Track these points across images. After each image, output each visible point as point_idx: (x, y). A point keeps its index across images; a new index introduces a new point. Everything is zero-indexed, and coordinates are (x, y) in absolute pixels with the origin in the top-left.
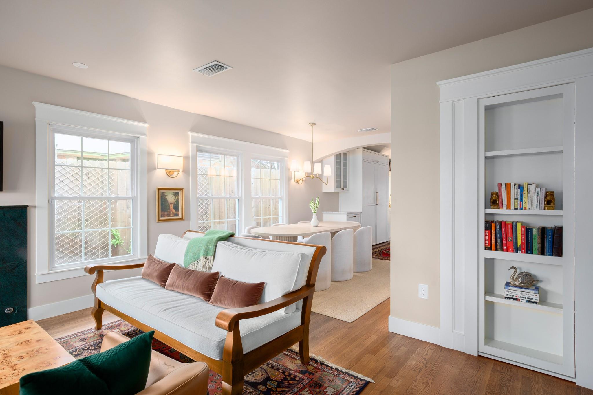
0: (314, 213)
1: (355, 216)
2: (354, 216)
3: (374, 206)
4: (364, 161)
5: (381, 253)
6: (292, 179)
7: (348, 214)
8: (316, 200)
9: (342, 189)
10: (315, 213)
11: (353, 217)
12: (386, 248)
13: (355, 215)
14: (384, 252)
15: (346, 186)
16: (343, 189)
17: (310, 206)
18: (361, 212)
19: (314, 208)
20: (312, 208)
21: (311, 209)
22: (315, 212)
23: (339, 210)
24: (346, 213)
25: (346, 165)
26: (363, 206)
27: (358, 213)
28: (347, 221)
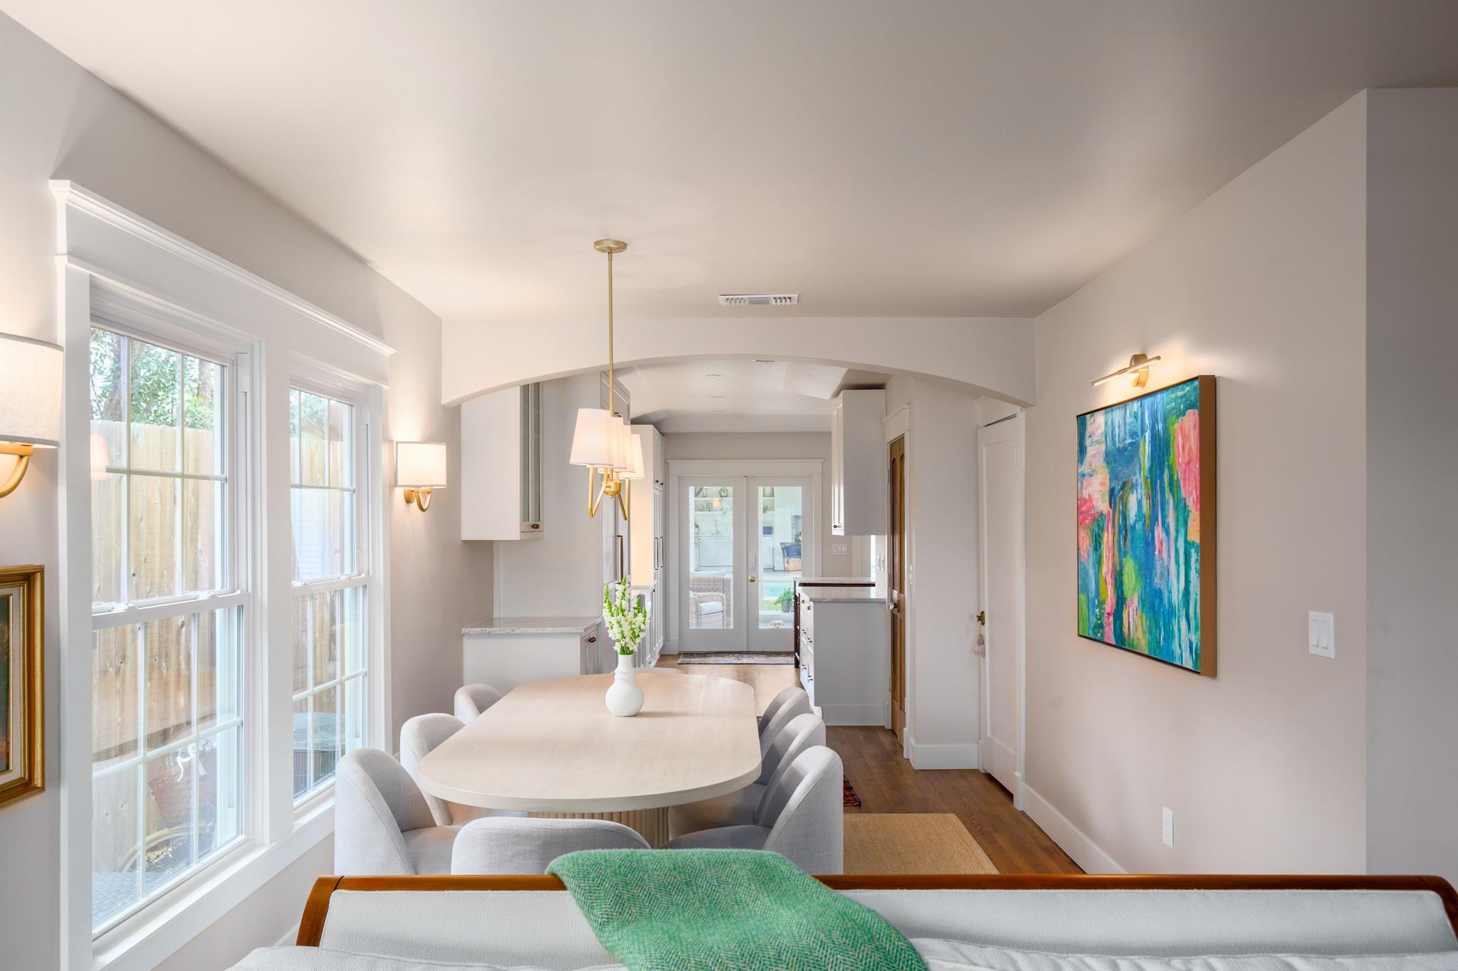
1: (594, 640)
2: (590, 640)
6: (397, 486)
9: (534, 526)
11: (588, 645)
13: (592, 636)
15: (538, 512)
16: (537, 526)
23: (495, 615)
24: (581, 631)
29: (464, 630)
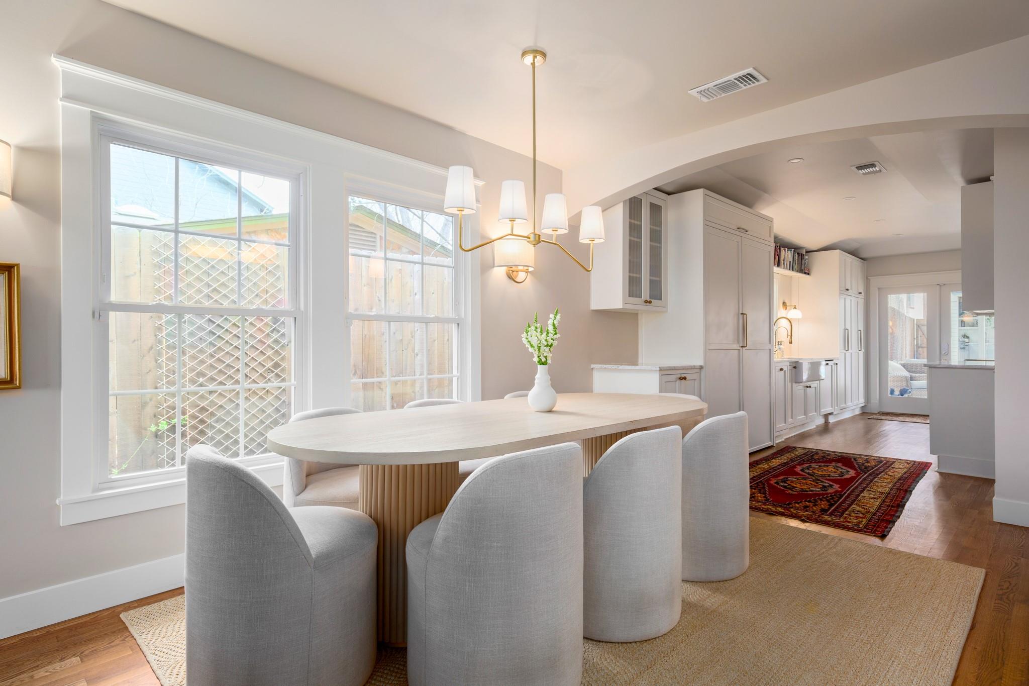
0: (539, 366)
1: (685, 378)
2: (681, 379)
3: (737, 351)
4: (708, 223)
5: (764, 488)
6: (494, 266)
7: (664, 371)
8: (550, 322)
9: (646, 302)
10: (543, 364)
11: (679, 381)
12: (774, 469)
13: (683, 376)
14: (773, 482)
15: (656, 293)
16: (650, 302)
17: (524, 341)
18: (701, 368)
19: (539, 348)
20: (532, 346)
21: (531, 350)
22: (543, 360)
23: (640, 361)
24: (658, 369)
25: (656, 236)
26: (708, 350)
27: (694, 368)
28: (661, 391)
29: (593, 366)
